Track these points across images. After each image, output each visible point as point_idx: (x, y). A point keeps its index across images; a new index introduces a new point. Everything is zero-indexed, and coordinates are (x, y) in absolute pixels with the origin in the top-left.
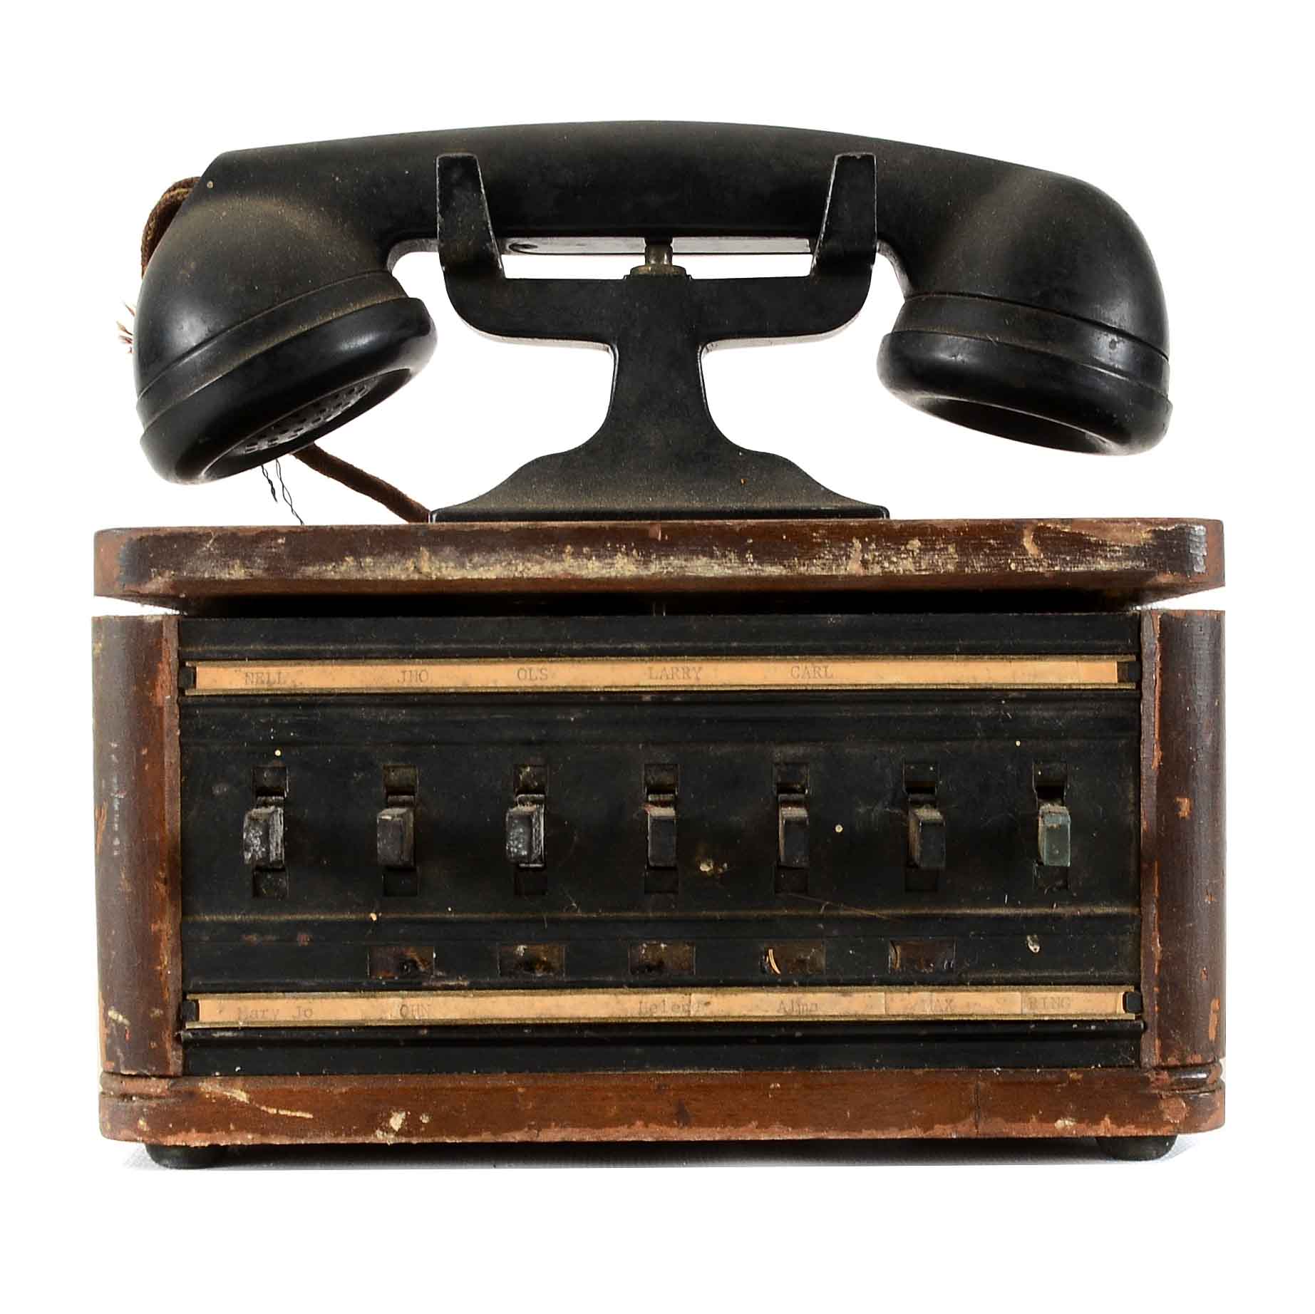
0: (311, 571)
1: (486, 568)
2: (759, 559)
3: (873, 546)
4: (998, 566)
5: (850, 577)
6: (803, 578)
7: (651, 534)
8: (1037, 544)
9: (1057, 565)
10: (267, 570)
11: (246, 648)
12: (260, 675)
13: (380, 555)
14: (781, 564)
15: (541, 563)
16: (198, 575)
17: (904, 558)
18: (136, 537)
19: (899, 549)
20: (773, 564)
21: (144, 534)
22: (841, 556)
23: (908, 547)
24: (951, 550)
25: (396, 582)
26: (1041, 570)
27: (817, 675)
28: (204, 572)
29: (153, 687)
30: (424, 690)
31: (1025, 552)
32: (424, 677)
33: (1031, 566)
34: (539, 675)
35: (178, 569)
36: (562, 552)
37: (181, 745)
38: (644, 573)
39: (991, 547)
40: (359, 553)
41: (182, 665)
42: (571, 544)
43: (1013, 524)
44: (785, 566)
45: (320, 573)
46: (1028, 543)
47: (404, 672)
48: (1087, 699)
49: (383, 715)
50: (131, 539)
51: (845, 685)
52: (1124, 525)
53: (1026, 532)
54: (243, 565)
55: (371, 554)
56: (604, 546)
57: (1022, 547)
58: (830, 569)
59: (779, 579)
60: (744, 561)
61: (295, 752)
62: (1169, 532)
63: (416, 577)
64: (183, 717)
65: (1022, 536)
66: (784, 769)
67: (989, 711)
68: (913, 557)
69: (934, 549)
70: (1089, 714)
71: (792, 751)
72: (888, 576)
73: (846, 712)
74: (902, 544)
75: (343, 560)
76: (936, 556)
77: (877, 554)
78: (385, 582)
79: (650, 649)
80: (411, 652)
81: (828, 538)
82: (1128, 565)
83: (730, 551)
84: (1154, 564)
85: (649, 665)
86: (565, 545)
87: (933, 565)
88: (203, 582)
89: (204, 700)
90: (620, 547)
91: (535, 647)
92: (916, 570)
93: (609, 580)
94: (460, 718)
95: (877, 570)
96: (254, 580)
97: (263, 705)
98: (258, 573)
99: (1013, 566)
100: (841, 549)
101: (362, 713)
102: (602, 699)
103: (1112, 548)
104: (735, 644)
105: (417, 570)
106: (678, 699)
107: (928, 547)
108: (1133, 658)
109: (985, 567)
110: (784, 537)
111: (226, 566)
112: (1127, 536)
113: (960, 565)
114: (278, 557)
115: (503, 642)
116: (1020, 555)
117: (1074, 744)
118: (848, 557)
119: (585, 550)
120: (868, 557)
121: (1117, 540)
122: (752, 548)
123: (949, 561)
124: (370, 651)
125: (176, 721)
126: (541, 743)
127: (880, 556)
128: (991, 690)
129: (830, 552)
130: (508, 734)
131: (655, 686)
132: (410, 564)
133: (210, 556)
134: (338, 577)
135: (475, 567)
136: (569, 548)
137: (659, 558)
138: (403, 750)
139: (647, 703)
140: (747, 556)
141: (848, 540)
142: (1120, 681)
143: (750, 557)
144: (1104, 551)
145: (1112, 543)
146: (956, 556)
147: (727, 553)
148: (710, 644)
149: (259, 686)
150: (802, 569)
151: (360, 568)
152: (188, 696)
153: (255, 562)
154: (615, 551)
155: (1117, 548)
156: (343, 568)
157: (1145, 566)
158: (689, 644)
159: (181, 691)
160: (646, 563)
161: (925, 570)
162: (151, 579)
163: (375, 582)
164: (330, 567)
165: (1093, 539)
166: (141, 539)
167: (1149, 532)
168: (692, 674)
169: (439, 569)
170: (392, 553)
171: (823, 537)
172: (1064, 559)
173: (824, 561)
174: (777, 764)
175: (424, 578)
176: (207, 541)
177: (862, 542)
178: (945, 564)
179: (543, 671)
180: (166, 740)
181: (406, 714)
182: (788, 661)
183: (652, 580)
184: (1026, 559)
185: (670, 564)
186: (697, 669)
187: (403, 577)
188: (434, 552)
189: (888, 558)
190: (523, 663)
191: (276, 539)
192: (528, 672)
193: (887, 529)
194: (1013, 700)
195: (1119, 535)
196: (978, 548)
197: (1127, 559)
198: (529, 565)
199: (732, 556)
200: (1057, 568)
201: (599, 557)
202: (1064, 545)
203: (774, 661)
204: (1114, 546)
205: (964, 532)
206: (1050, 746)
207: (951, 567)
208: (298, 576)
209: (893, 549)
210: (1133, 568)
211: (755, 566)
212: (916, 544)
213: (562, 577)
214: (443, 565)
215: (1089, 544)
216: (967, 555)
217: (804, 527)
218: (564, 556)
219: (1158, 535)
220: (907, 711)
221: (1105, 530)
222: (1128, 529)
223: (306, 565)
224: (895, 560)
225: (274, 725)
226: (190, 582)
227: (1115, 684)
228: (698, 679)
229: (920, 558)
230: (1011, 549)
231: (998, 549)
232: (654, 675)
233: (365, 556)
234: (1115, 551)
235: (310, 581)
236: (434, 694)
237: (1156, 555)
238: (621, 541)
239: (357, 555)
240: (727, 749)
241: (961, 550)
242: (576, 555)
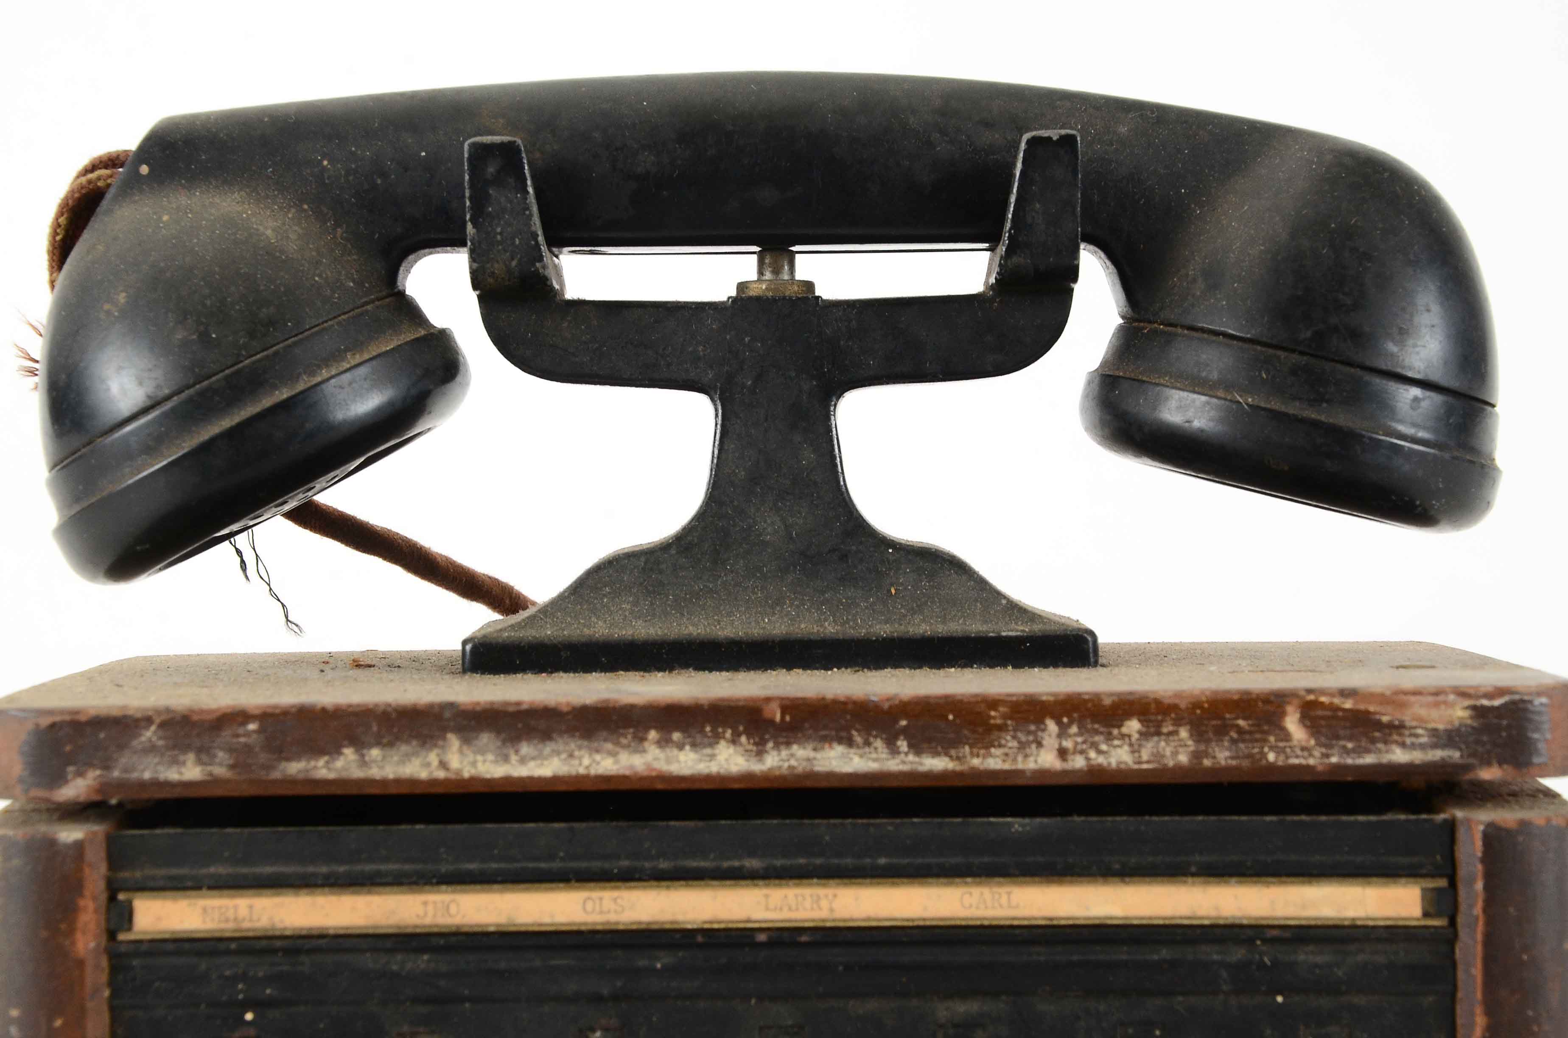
0: (295, 768)
1: (539, 762)
2: (916, 748)
3: (1074, 729)
4: (1250, 756)
5: (1043, 773)
6: (976, 773)
7: (767, 714)
8: (1305, 726)
9: (1333, 755)
10: (232, 767)
11: (204, 871)
12: (223, 910)
13: (391, 745)
14: (947, 754)
15: (613, 754)
16: (135, 775)
17: (1118, 746)
18: (45, 722)
19: (1110, 733)
20: (936, 754)
21: (58, 719)
22: (1029, 743)
23: (1124, 730)
24: (1184, 733)
25: (413, 782)
26: (1311, 762)
27: (996, 905)
28: (143, 771)
29: (71, 931)
30: (454, 929)
31: (1286, 736)
32: (453, 909)
33: (1297, 757)
34: (613, 906)
35: (107, 768)
36: (643, 739)
37: (112, 1009)
38: (757, 767)
39: (1240, 731)
40: (363, 743)
41: (112, 898)
42: (656, 728)
43: (1272, 698)
44: (951, 757)
45: (307, 771)
46: (1292, 724)
47: (425, 903)
48: (1379, 940)
49: (397, 963)
50: (37, 725)
51: (1036, 919)
52: (1430, 699)
53: (1290, 709)
54: (199, 762)
55: (378, 743)
56: (702, 731)
57: (1283, 729)
58: (1015, 760)
59: (945, 775)
60: (894, 751)
61: (274, 1014)
62: (1497, 708)
63: (441, 774)
64: (114, 970)
65: (1283, 714)
66: (951, 1031)
67: (1238, 954)
68: (1131, 745)
69: (1158, 733)
70: (1381, 959)
71: (963, 1008)
72: (1094, 771)
73: (1040, 954)
74: (1114, 726)
75: (340, 753)
76: (1163, 744)
77: (1080, 740)
78: (398, 781)
79: (766, 869)
80: (434, 876)
81: (1011, 718)
82: (1437, 755)
83: (876, 737)
84: (1473, 755)
85: (765, 891)
86: (647, 729)
87: (1158, 756)
88: (142, 785)
89: (144, 947)
90: (724, 732)
91: (607, 865)
92: (1135, 763)
93: (708, 778)
94: (503, 965)
95: (1078, 762)
96: (215, 781)
97: (228, 952)
98: (220, 771)
99: (1271, 757)
100: (1029, 733)
101: (368, 961)
102: (700, 939)
103: (1413, 731)
104: (882, 861)
105: (443, 765)
106: (804, 938)
107: (1152, 730)
108: (1442, 883)
109: (1232, 758)
110: (951, 717)
111: (175, 762)
112: (1434, 714)
113: (1197, 756)
114: (248, 749)
115: (562, 859)
116: (1282, 740)
117: (1360, 1000)
118: (1040, 745)
119: (676, 736)
120: (1068, 744)
121: (1421, 719)
122: (905, 732)
123: (1181, 750)
124: (378, 874)
125: (104, 977)
126: (616, 998)
127: (1084, 742)
128: (1241, 927)
129: (1014, 737)
130: (571, 987)
131: (772, 921)
132: (433, 757)
133: (151, 749)
134: (332, 776)
135: (523, 761)
136: (653, 734)
137: (777, 746)
138: (422, 1009)
139: (762, 945)
140: (899, 743)
141: (1039, 721)
142: (1426, 915)
143: (903, 744)
144: (1400, 735)
145: (1414, 724)
146: (1190, 743)
147: (872, 739)
148: (848, 861)
149: (223, 926)
150: (976, 762)
151: (363, 763)
152: (122, 942)
153: (215, 756)
154: (717, 737)
155: (1420, 731)
156: (339, 763)
157: (1462, 756)
158: (818, 861)
159: (112, 935)
160: (760, 754)
161: (1148, 762)
162: (66, 782)
163: (384, 782)
164: (321, 762)
165: (1385, 719)
166: (53, 726)
167: (1467, 708)
168: (824, 903)
169: (474, 764)
170: (407, 742)
171: (1005, 717)
172: (1344, 747)
173: (1006, 750)
174: (941, 1026)
175: (452, 776)
176: (147, 728)
177: (1059, 723)
178: (1175, 754)
179: (619, 901)
180: (90, 1005)
181: (429, 961)
182: (957, 885)
183: (766, 777)
184: (1290, 747)
185: (792, 755)
186: (830, 897)
187: (424, 775)
188: (466, 741)
189: (1095, 746)
190: (591, 889)
191: (244, 723)
192: (598, 902)
193: (1095, 706)
194: (1273, 941)
195: (1423, 712)
196: (1221, 731)
197: (1434, 746)
198: (598, 757)
199: (879, 743)
200: (1334, 760)
201: (694, 745)
202: (1345, 728)
203: (938, 885)
204: (1415, 728)
205: (1201, 707)
206: (1325, 1002)
207: (1183, 758)
208: (276, 775)
209: (1101, 733)
210: (1443, 759)
211: (911, 757)
212: (1133, 726)
213: (646, 773)
214: (479, 758)
215: (1379, 725)
216: (1208, 741)
217: (977, 702)
218: (646, 744)
219: (1479, 712)
220: (1122, 954)
221: (1402, 705)
222: (1437, 705)
223: (288, 759)
224: (1104, 747)
225: (244, 977)
226: (121, 785)
227: (1418, 919)
228: (832, 910)
229: (1140, 745)
230: (1267, 733)
231: (1250, 733)
232: (772, 906)
233: (370, 746)
234: (1417, 736)
235: (292, 781)
236: (467, 934)
237: (1477, 742)
238: (725, 724)
239: (359, 744)
240: (872, 1005)
241: (1199, 734)
242: (664, 742)
